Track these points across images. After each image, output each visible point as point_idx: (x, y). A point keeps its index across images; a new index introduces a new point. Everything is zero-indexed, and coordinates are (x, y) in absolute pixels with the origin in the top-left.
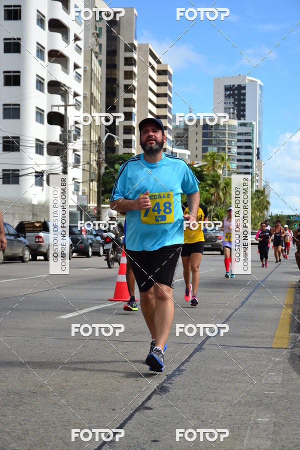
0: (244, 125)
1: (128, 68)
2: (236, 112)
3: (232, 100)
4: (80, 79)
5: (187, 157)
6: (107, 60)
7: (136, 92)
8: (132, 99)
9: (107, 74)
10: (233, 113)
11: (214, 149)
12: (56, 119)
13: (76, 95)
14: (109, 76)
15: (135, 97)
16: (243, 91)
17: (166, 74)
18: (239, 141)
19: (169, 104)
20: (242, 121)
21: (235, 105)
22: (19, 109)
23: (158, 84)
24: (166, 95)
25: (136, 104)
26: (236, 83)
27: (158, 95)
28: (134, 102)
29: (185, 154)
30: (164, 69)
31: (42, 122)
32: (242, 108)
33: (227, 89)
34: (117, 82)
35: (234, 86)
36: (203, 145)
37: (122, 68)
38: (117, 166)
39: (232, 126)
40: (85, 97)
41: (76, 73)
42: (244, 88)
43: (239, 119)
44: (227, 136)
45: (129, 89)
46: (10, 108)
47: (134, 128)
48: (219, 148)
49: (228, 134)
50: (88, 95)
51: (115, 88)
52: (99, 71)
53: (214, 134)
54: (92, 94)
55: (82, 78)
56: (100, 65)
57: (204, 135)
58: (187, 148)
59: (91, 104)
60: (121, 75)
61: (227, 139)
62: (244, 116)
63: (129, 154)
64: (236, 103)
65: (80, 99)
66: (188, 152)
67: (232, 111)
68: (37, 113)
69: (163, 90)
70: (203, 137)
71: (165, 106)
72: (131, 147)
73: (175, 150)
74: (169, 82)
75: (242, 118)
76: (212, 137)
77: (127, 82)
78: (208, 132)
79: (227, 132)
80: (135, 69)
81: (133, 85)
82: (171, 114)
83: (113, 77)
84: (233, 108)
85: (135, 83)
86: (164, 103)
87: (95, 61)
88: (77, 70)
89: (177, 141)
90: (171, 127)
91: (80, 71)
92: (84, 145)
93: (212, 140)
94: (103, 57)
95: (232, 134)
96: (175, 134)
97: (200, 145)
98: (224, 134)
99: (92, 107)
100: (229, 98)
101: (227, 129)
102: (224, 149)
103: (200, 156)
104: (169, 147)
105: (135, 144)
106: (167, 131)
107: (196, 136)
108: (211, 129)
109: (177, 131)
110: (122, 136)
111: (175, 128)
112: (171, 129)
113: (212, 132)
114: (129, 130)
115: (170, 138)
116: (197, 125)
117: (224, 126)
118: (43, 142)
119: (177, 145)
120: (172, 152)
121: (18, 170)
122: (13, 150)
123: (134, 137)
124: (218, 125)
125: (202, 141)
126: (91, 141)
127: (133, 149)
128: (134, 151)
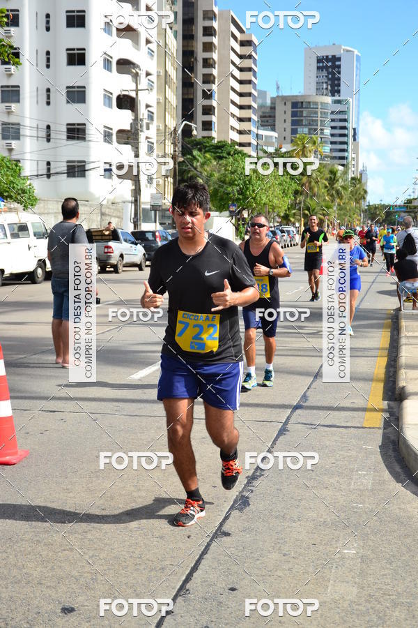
0: (339, 102)
1: (207, 39)
2: (329, 87)
3: (325, 73)
4: (153, 56)
5: (274, 140)
6: (183, 30)
7: (216, 66)
8: (211, 75)
9: (183, 46)
10: (327, 89)
11: (304, 130)
12: (126, 102)
13: (148, 74)
14: (186, 49)
15: (215, 72)
16: (337, 63)
17: (250, 45)
18: (333, 120)
19: (253, 79)
20: (337, 98)
21: (329, 79)
22: (84, 91)
23: (241, 57)
24: (250, 69)
25: (216, 80)
26: (330, 54)
27: (241, 70)
28: (214, 78)
29: (271, 137)
30: (248, 39)
31: (110, 106)
32: (336, 82)
33: (319, 60)
34: (195, 56)
35: (327, 57)
36: (292, 125)
37: (201, 39)
39: (325, 103)
40: (158, 76)
41: (149, 48)
42: (339, 59)
43: (333, 95)
44: (319, 114)
45: (208, 63)
46: (74, 91)
47: (214, 108)
48: (310, 129)
49: (321, 113)
50: (162, 73)
51: (193, 62)
52: (174, 44)
53: (304, 112)
54: (166, 71)
55: (155, 54)
56: (176, 37)
57: (294, 114)
58: (273, 129)
59: (166, 83)
60: (199, 47)
61: (319, 119)
62: (339, 92)
63: (208, 137)
64: (330, 76)
65: (153, 78)
66: (274, 134)
67: (325, 86)
68: (105, 95)
69: (247, 63)
70: (292, 117)
71: (250, 82)
72: (211, 130)
73: (261, 132)
74: (253, 54)
75: (336, 94)
76: (302, 116)
77: (207, 55)
78: (297, 111)
79: (319, 110)
80: (215, 40)
81: (213, 59)
82: (256, 90)
83: (190, 49)
84: (326, 83)
85: (215, 56)
86: (248, 79)
87: (170, 33)
88: (149, 45)
89: (262, 121)
90: (255, 106)
91: (153, 46)
92: (158, 130)
93: (302, 120)
94: (179, 27)
95: (325, 113)
96: (261, 114)
97: (288, 126)
98: (316, 113)
99: (167, 87)
100: (322, 71)
101: (320, 107)
102: (316, 130)
103: (288, 139)
104: (254, 129)
105: (216, 126)
106: (251, 111)
107: (284, 116)
108: (302, 107)
109: (263, 110)
110: (200, 117)
111: (261, 107)
112: (256, 108)
113: (302, 111)
114: (208, 110)
115: (255, 118)
116: (285, 103)
117: (316, 103)
118: (111, 129)
119: (262, 126)
120: (257, 135)
121: (84, 162)
122: (78, 138)
123: (214, 119)
124: (309, 103)
125: (290, 121)
126: (166, 126)
127: (213, 132)
128: (214, 134)
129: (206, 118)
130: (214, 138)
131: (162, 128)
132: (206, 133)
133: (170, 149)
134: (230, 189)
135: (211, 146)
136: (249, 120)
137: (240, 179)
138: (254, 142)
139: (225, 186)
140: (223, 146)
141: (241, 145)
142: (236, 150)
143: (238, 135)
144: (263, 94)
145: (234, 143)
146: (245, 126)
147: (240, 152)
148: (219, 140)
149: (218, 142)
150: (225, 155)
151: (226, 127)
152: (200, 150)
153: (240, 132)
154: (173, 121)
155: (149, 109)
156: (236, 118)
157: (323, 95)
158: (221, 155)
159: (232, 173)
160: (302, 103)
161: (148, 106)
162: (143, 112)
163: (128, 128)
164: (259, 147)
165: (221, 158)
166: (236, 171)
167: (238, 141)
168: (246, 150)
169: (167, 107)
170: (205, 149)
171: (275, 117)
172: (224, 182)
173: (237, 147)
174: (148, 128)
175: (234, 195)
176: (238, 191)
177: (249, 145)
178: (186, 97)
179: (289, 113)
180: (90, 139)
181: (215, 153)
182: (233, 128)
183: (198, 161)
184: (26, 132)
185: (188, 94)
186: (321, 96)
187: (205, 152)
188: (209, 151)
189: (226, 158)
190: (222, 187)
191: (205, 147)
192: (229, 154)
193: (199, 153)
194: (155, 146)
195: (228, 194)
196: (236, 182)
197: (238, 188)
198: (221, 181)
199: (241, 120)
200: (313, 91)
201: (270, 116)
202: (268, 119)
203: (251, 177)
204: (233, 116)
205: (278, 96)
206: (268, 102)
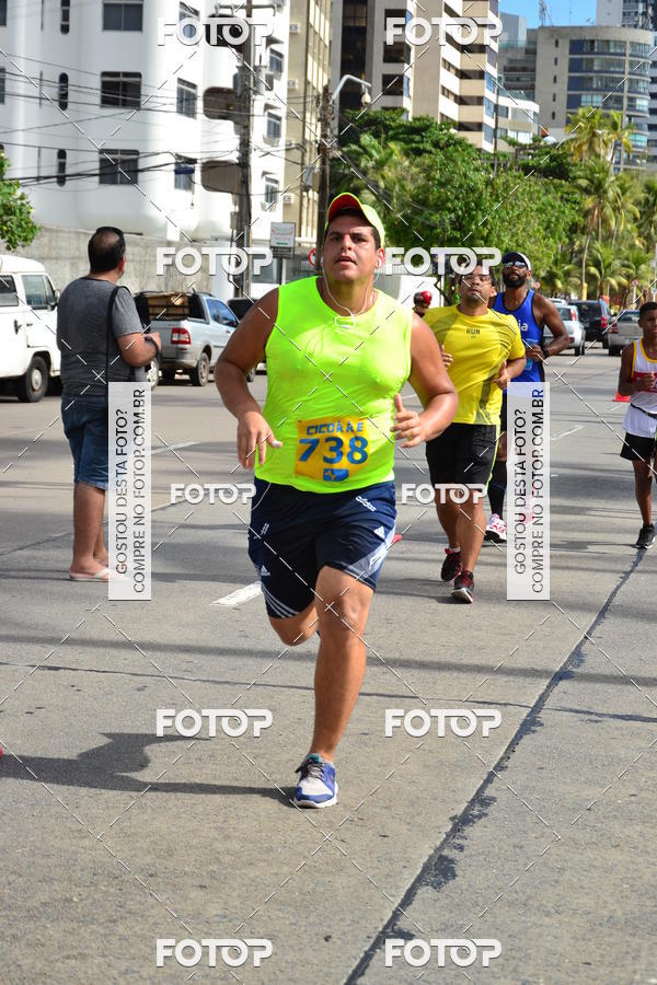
2: (650, 11)
5: (531, 119)
10: (645, 14)
11: (595, 99)
22: (140, 6)
29: (525, 113)
36: (570, 88)
38: (366, 139)
39: (640, 44)
44: (627, 66)
46: (119, 5)
47: (409, 49)
49: (631, 64)
53: (596, 63)
57: (574, 66)
58: (531, 96)
61: (627, 76)
63: (394, 109)
66: (533, 107)
67: (641, 8)
68: (182, 15)
70: (571, 70)
72: (401, 94)
73: (504, 101)
76: (591, 70)
78: (582, 59)
79: (628, 59)
82: (496, 13)
89: (507, 79)
90: (495, 46)
92: (291, 91)
93: (591, 79)
96: (505, 63)
97: (562, 90)
98: (621, 64)
101: (628, 52)
102: (619, 100)
103: (561, 117)
104: (490, 95)
105: (411, 86)
106: (486, 56)
107: (553, 68)
108: (591, 51)
109: (509, 55)
110: (379, 67)
111: (505, 49)
112: (497, 50)
113: (592, 60)
114: (397, 53)
115: (493, 71)
116: (557, 42)
117: (621, 44)
118: (194, 86)
119: (508, 88)
120: (496, 107)
121: (136, 152)
122: (125, 104)
123: (409, 72)
124: (608, 42)
125: (567, 79)
126: (307, 83)
127: (405, 98)
128: (407, 103)
129: (392, 69)
130: (403, 111)
131: (299, 86)
132: (390, 101)
133: (314, 131)
134: (436, 218)
135: (401, 126)
136: (481, 75)
137: (457, 198)
138: (489, 121)
139: (426, 212)
140: (426, 128)
141: (462, 127)
142: (451, 137)
143: (456, 106)
144: (510, 22)
145: (448, 122)
146: (472, 88)
147: (460, 142)
148: (418, 116)
149: (415, 119)
150: (428, 147)
151: (434, 90)
152: (376, 135)
153: (461, 101)
154: (321, 75)
155: (274, 47)
156: (453, 71)
157: (636, 26)
158: (421, 146)
159: (442, 185)
160: (592, 42)
161: (270, 41)
162: (261, 54)
163: (228, 84)
164: (499, 133)
165: (419, 152)
166: (449, 181)
167: (456, 119)
168: (472, 137)
169: (310, 44)
170: (386, 133)
171: (534, 70)
172: (424, 203)
173: (453, 131)
174: (270, 88)
175: (444, 230)
176: (452, 223)
177: (479, 127)
178: (351, 24)
179: (564, 64)
180: (149, 105)
181: (407, 142)
182: (446, 92)
183: (371, 156)
184: (17, 86)
185: (355, 18)
186: (634, 30)
187: (386, 139)
188: (395, 138)
189: (430, 152)
190: (420, 213)
191: (387, 128)
192: (436, 144)
193: (375, 142)
194: (284, 123)
195: (432, 228)
196: (449, 205)
197: (453, 215)
198: (418, 202)
199: (463, 75)
200: (616, 19)
201: (524, 69)
202: (519, 74)
203: (481, 194)
204: (449, 66)
205: (542, 28)
206: (522, 38)
